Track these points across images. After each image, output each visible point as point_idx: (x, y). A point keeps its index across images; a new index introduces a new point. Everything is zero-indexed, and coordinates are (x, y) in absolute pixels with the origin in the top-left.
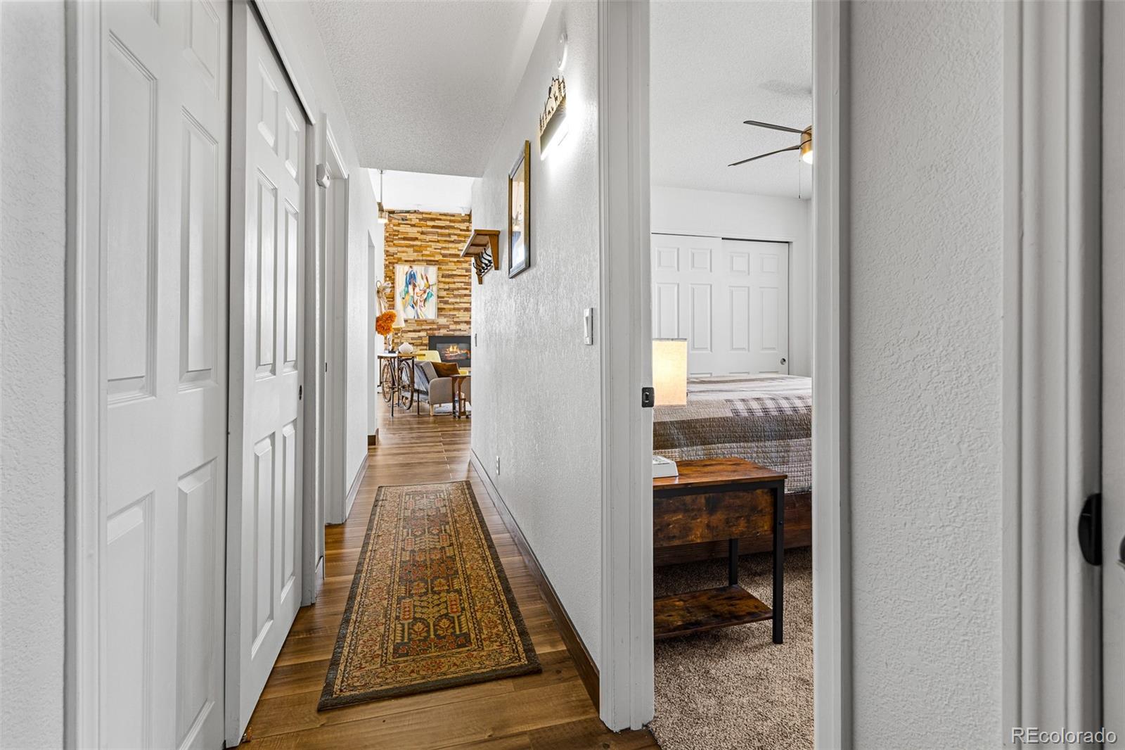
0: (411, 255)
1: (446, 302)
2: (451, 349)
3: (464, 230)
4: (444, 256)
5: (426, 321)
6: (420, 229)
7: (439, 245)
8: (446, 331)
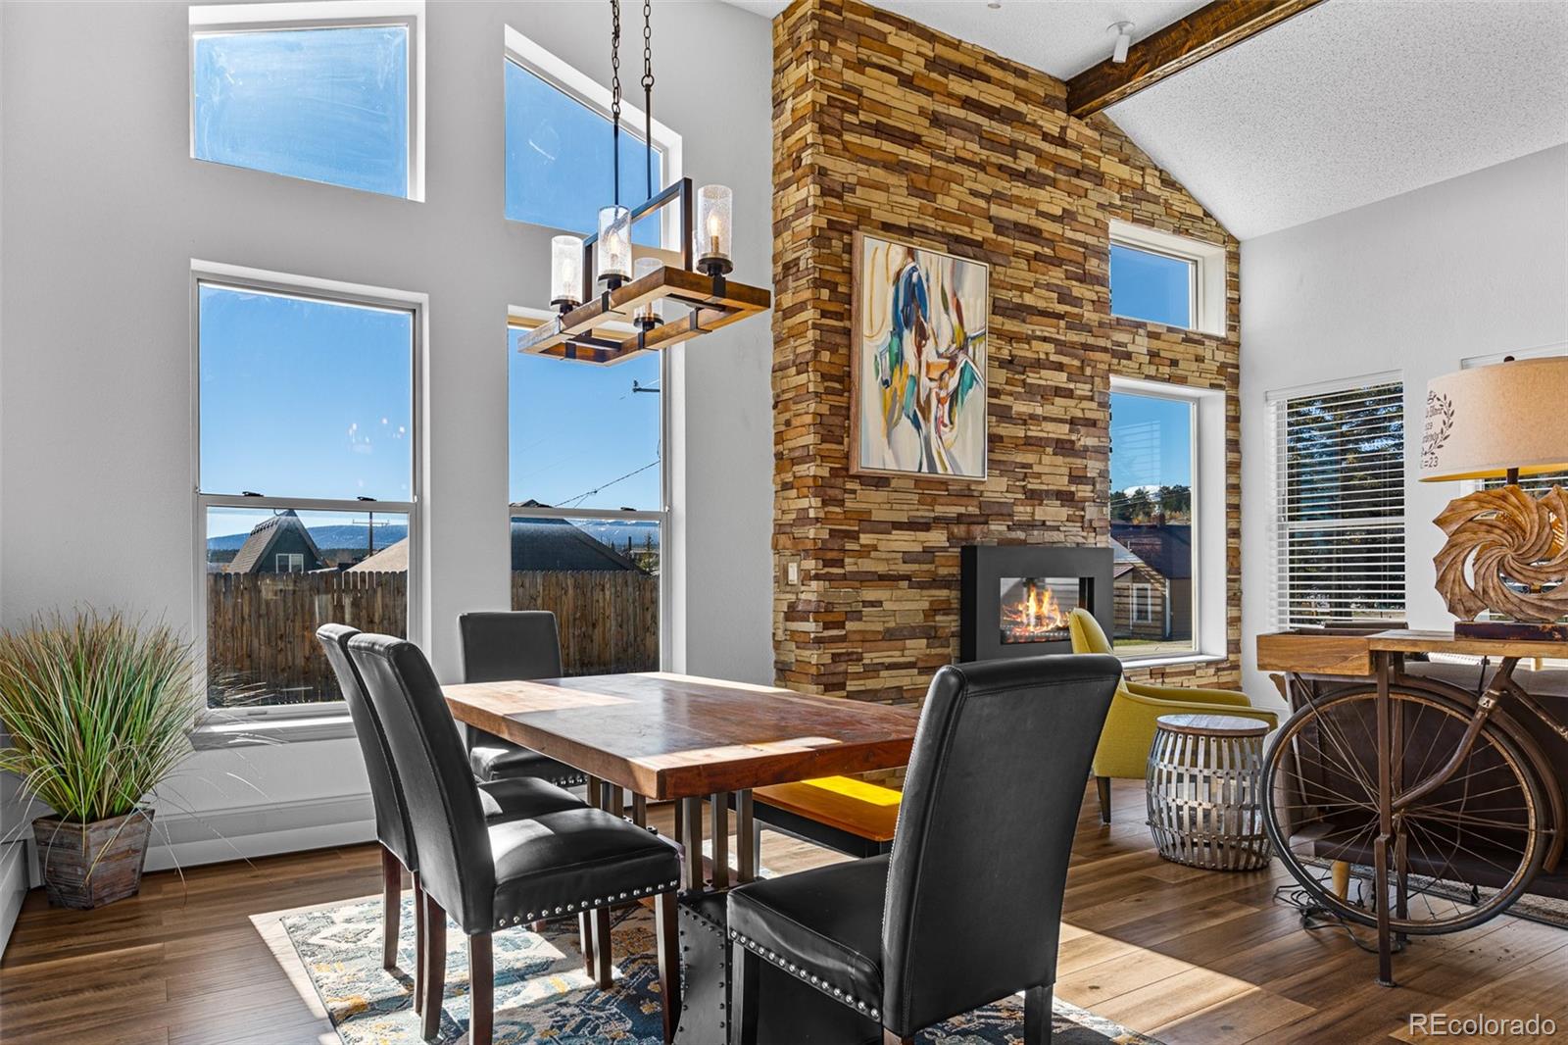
1: (1005, 414)
3: (1053, 140)
4: (1000, 227)
6: (927, 103)
8: (1005, 528)
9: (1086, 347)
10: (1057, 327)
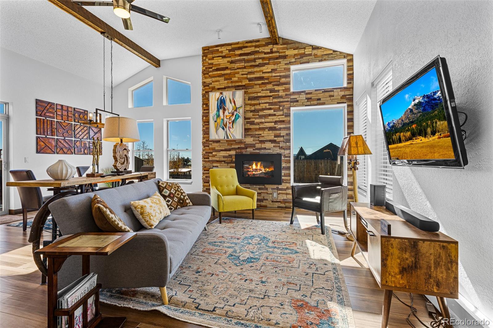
0: (223, 83)
1: (252, 123)
2: (254, 166)
3: (268, 53)
4: (250, 80)
5: (235, 141)
6: (229, 59)
7: (246, 71)
8: (252, 150)
9: (280, 102)
10: (270, 99)
